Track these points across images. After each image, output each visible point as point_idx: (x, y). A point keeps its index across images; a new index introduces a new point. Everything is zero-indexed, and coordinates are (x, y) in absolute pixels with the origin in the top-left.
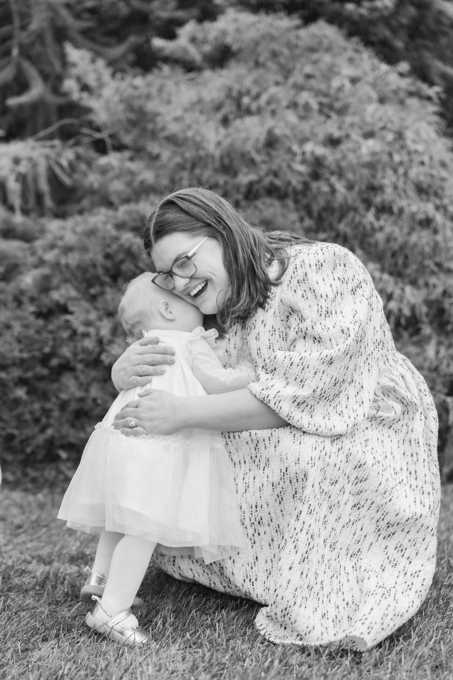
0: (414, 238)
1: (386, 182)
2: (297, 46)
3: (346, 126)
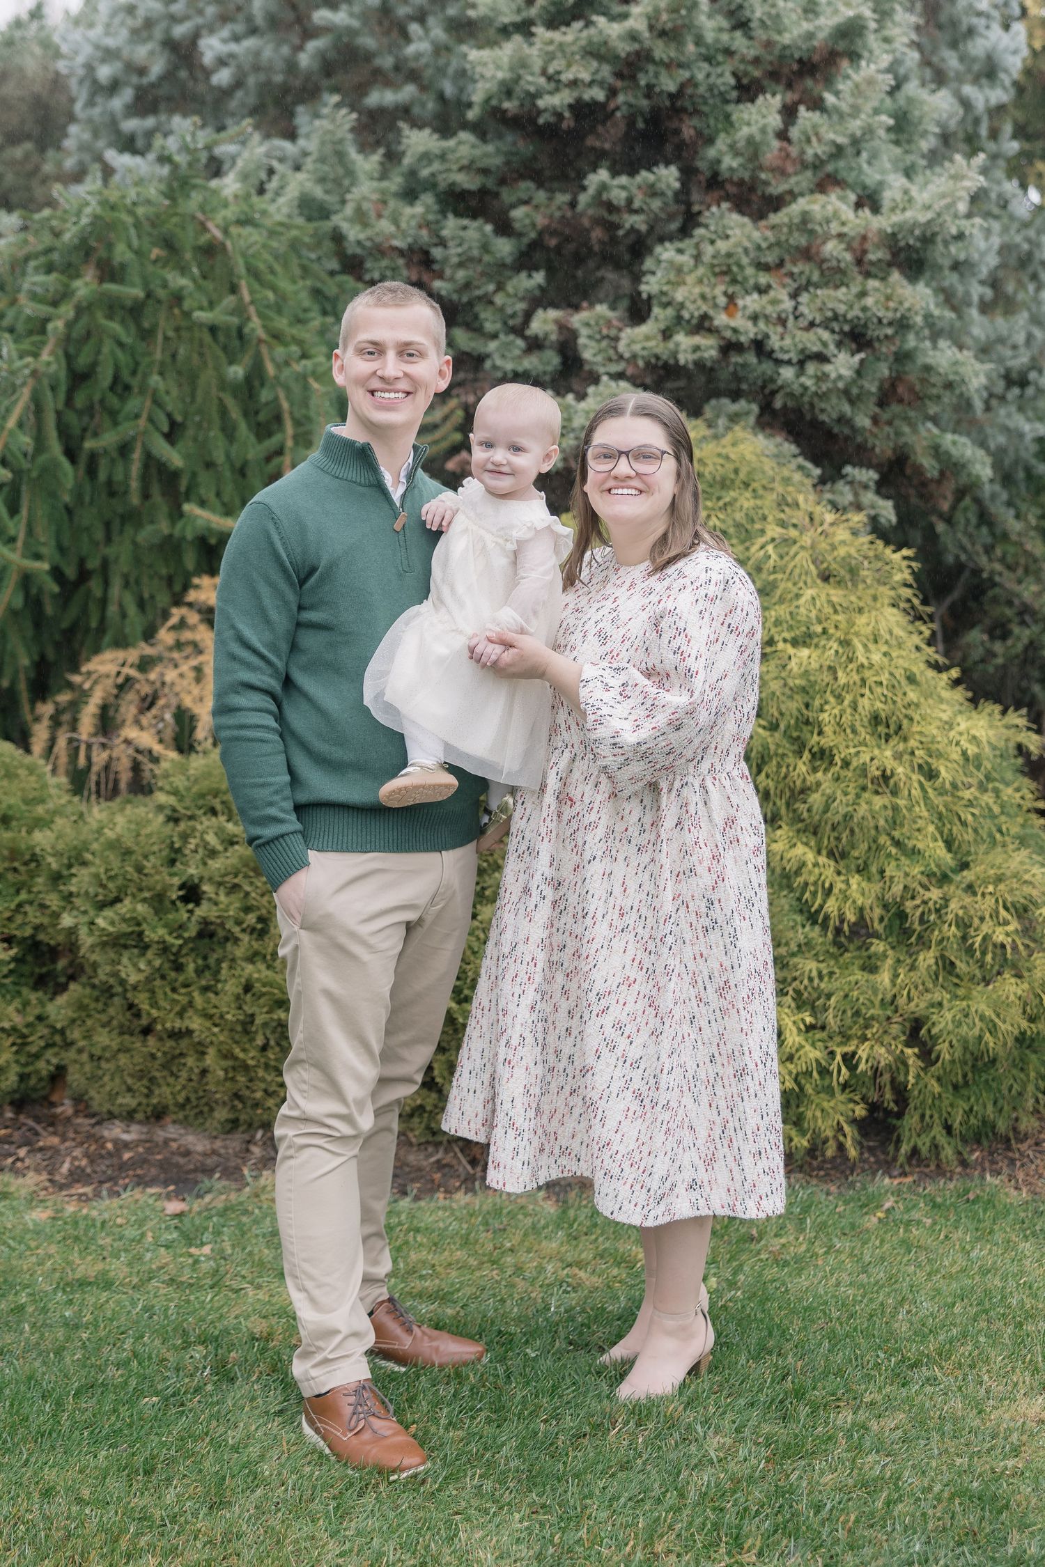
0: (861, 808)
1: (825, 717)
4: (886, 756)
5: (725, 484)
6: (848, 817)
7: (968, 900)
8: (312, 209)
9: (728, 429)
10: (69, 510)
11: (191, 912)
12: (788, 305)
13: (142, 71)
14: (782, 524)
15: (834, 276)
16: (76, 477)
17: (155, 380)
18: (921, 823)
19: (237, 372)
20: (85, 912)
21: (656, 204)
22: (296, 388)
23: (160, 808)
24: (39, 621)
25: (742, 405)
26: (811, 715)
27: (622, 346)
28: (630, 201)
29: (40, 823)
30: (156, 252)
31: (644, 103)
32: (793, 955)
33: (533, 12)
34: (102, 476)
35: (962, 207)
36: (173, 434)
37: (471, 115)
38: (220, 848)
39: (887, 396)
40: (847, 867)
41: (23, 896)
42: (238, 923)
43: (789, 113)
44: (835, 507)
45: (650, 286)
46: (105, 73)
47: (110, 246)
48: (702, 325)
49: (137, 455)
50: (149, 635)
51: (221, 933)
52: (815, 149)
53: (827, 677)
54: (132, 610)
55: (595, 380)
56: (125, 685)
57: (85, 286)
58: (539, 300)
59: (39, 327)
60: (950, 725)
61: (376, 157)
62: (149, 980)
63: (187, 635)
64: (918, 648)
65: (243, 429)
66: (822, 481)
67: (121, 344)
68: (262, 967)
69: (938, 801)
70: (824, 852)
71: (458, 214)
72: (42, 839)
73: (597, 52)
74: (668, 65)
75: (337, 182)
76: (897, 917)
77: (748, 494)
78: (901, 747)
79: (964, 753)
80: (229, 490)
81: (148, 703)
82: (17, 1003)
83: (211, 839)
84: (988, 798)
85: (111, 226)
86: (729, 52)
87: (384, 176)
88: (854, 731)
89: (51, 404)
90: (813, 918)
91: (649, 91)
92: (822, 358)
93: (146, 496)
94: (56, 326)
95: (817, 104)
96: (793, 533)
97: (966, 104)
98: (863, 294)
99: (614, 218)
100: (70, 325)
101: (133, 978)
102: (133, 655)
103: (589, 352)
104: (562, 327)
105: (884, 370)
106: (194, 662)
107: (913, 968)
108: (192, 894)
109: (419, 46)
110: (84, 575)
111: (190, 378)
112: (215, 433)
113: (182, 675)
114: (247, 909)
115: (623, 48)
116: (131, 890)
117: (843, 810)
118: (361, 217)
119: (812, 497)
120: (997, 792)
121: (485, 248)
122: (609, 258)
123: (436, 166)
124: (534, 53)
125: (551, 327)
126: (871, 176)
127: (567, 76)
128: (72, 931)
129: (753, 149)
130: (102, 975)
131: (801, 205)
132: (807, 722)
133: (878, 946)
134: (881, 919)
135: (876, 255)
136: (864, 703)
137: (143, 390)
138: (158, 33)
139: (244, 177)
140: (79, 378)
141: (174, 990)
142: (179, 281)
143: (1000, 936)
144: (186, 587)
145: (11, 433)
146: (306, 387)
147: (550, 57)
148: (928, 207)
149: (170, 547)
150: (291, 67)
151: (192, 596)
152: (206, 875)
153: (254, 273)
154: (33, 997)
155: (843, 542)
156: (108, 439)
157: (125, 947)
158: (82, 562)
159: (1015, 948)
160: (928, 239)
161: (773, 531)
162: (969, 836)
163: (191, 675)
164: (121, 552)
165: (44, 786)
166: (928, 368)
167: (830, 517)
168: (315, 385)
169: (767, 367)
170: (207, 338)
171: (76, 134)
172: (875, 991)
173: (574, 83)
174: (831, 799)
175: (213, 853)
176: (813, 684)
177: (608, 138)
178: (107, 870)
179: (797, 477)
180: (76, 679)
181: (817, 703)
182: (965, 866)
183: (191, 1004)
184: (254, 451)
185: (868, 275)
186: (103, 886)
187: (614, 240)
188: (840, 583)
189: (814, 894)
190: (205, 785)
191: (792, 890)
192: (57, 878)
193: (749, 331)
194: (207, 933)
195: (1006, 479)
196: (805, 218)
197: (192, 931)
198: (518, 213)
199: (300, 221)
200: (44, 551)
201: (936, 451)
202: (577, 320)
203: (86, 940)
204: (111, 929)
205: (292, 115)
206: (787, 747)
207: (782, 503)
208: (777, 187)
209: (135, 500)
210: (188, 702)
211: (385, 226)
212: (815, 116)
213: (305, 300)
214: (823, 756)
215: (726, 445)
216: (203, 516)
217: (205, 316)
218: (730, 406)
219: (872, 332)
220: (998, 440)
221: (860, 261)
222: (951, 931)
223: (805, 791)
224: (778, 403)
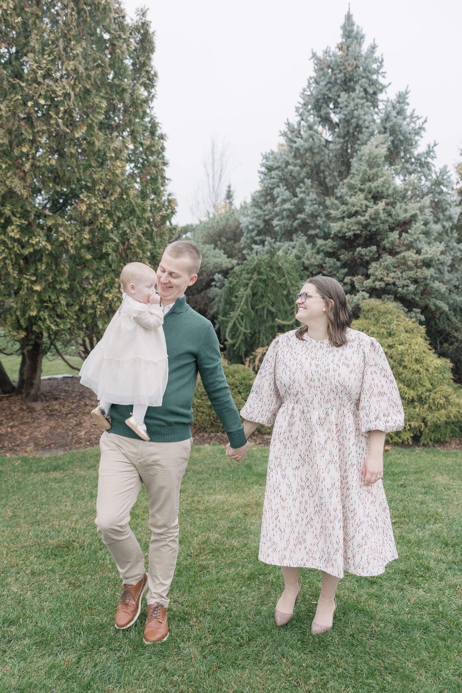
0: (413, 377)
1: (406, 359)
2: (381, 312)
4: (418, 367)
5: (385, 313)
6: (410, 379)
7: (435, 395)
8: (298, 258)
9: (387, 301)
10: (252, 320)
12: (400, 275)
13: (258, 226)
14: (398, 321)
15: (410, 269)
16: (254, 314)
17: (269, 294)
18: (425, 380)
19: (285, 292)
21: (372, 254)
24: (247, 342)
25: (390, 296)
26: (403, 359)
27: (364, 284)
28: (366, 254)
30: (268, 269)
31: (369, 233)
33: (345, 215)
34: (259, 314)
36: (272, 306)
37: (331, 236)
39: (423, 293)
40: (410, 388)
43: (400, 235)
44: (410, 317)
45: (370, 272)
46: (251, 227)
47: (260, 268)
48: (381, 280)
49: (266, 309)
52: (406, 242)
53: (406, 351)
54: (265, 339)
55: (358, 291)
57: (255, 276)
58: (347, 274)
59: (247, 284)
60: (433, 361)
61: (311, 245)
64: (426, 346)
65: (286, 304)
66: (408, 311)
67: (262, 288)
69: (429, 376)
71: (329, 257)
73: (359, 223)
74: (374, 226)
75: (303, 251)
76: (420, 398)
77: (390, 315)
78: (422, 365)
79: (435, 367)
80: (284, 316)
84: (440, 376)
85: (260, 264)
86: (387, 221)
87: (312, 249)
88: (412, 362)
89: (250, 299)
91: (370, 231)
92: (408, 286)
93: (267, 317)
94: (250, 285)
95: (407, 232)
96: (400, 323)
97: (444, 227)
98: (417, 272)
99: (362, 257)
100: (253, 284)
103: (357, 286)
104: (351, 280)
105: (422, 288)
107: (423, 408)
109: (320, 221)
110: (255, 333)
111: (276, 294)
112: (281, 304)
115: (364, 223)
117: (409, 377)
118: (308, 259)
119: (405, 315)
120: (443, 375)
121: (335, 264)
122: (361, 265)
123: (324, 247)
124: (345, 224)
125: (349, 281)
126: (420, 246)
127: (352, 229)
129: (393, 243)
131: (402, 254)
133: (416, 404)
134: (417, 398)
135: (420, 264)
136: (414, 357)
137: (267, 296)
138: (262, 218)
139: (283, 251)
140: (254, 294)
142: (273, 275)
143: (441, 402)
145: (242, 306)
147: (348, 225)
148: (431, 254)
149: (272, 327)
150: (292, 225)
153: (288, 272)
155: (411, 325)
156: (260, 306)
158: (255, 330)
159: (444, 404)
160: (431, 260)
161: (395, 322)
162: (436, 383)
164: (263, 328)
166: (432, 287)
167: (408, 319)
169: (396, 288)
170: (279, 286)
171: (243, 239)
172: (416, 412)
173: (353, 230)
174: (407, 375)
176: (403, 353)
177: (361, 241)
179: (402, 311)
180: (254, 353)
181: (404, 356)
182: (435, 388)
184: (289, 308)
185: (418, 268)
187: (362, 262)
188: (410, 333)
193: (391, 281)
196: (404, 257)
198: (342, 257)
199: (295, 260)
200: (248, 328)
201: (435, 305)
202: (355, 279)
205: (292, 235)
206: (398, 365)
207: (398, 317)
208: (398, 250)
209: (265, 318)
211: (313, 260)
212: (407, 235)
214: (405, 367)
215: (386, 305)
216: (279, 321)
217: (279, 282)
218: (388, 296)
219: (419, 280)
220: (451, 302)
221: (416, 265)
222: (431, 401)
223: (402, 373)
224: (398, 295)
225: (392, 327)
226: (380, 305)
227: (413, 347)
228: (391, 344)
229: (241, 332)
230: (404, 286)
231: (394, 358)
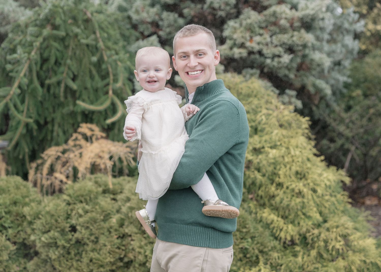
0: (292, 203)
1: (281, 172)
2: (241, 93)
3: (263, 141)
4: (299, 185)
5: (249, 96)
6: (288, 205)
7: (327, 233)
8: (121, 9)
9: (250, 78)
10: (41, 103)
11: (73, 235)
12: (269, 39)
14: (267, 109)
15: (283, 30)
16: (43, 92)
17: (69, 61)
18: (311, 207)
19: (95, 59)
20: (38, 235)
21: (228, 8)
22: (113, 64)
23: (65, 200)
24: (32, 137)
25: (254, 71)
26: (276, 171)
28: (220, 7)
29: (26, 204)
30: (70, 21)
32: (270, 251)
34: (52, 91)
35: (324, 9)
36: (74, 79)
38: (83, 214)
39: (300, 68)
40: (288, 222)
41: (20, 228)
42: (88, 239)
44: (284, 103)
45: (226, 33)
47: (55, 19)
48: (242, 46)
49: (63, 85)
50: (66, 142)
51: (83, 242)
53: (281, 159)
54: (61, 134)
56: (58, 158)
59: (31, 44)
60: (320, 175)
62: (59, 257)
63: (78, 142)
64: (311, 150)
65: (97, 78)
66: (279, 94)
67: (58, 50)
68: (96, 253)
69: (317, 200)
70: (280, 216)
72: (26, 210)
76: (304, 238)
77: (256, 99)
78: (306, 182)
79: (326, 185)
80: (92, 97)
81: (64, 164)
82: (17, 264)
83: (81, 211)
84: (333, 199)
88: (290, 177)
89: (35, 69)
90: (276, 238)
92: (279, 56)
93: (66, 97)
94: (36, 44)
96: (270, 112)
98: (292, 36)
99: (215, 12)
100: (41, 44)
101: (54, 257)
102: (61, 148)
105: (299, 60)
106: (80, 151)
107: (309, 255)
108: (74, 229)
110: (46, 123)
111: (80, 61)
112: (88, 79)
113: (75, 156)
114: (91, 235)
116: (54, 227)
117: (286, 203)
118: (137, 12)
119: (277, 100)
120: (335, 196)
121: (175, 21)
128: (34, 241)
130: (43, 256)
132: (275, 174)
133: (298, 248)
134: (299, 239)
135: (297, 24)
136: (293, 168)
137: (65, 64)
140: (44, 60)
141: (67, 261)
142: (77, 30)
143: (338, 246)
144: (78, 126)
145: (22, 78)
146: (117, 64)
148: (313, 9)
149: (73, 114)
151: (80, 130)
152: (78, 223)
153: (101, 28)
154: (22, 261)
155: (287, 115)
156: (53, 80)
157: (51, 247)
158: (45, 119)
159: (342, 249)
160: (312, 19)
161: (264, 111)
162: (327, 211)
163: (78, 155)
164: (58, 116)
165: (28, 191)
166: (312, 60)
167: (282, 107)
168: (119, 63)
169: (262, 59)
170: (86, 48)
172: (297, 264)
174: (282, 200)
175: (81, 216)
176: (277, 161)
178: (46, 221)
179: (272, 94)
180: (43, 156)
181: (278, 167)
182: (325, 221)
183: (73, 265)
184: (100, 84)
185: (294, 30)
186: (44, 227)
187: (215, 19)
188: (286, 128)
189: (277, 230)
190: (79, 193)
191: (269, 229)
192: (30, 223)
193: (256, 48)
194: (78, 242)
195: (334, 93)
196: (274, 15)
197: (73, 242)
198: (186, 11)
199: (118, 13)
200: (33, 115)
201: (314, 85)
203: (38, 245)
204: (46, 241)
206: (268, 182)
207: (267, 102)
208: (266, 3)
209: (62, 99)
210: (76, 164)
211: (144, 15)
213: (118, 36)
214: (280, 185)
215: (249, 83)
216: (83, 105)
217: (84, 41)
218: (250, 71)
219: (296, 48)
220: (332, 82)
221: (292, 26)
222: (322, 244)
223: (274, 196)
224: (266, 70)
225: (258, 117)
226: (241, 82)
227: (293, 153)
228: (258, 146)
229: (19, 123)
230: (275, 56)
231: (264, 171)
